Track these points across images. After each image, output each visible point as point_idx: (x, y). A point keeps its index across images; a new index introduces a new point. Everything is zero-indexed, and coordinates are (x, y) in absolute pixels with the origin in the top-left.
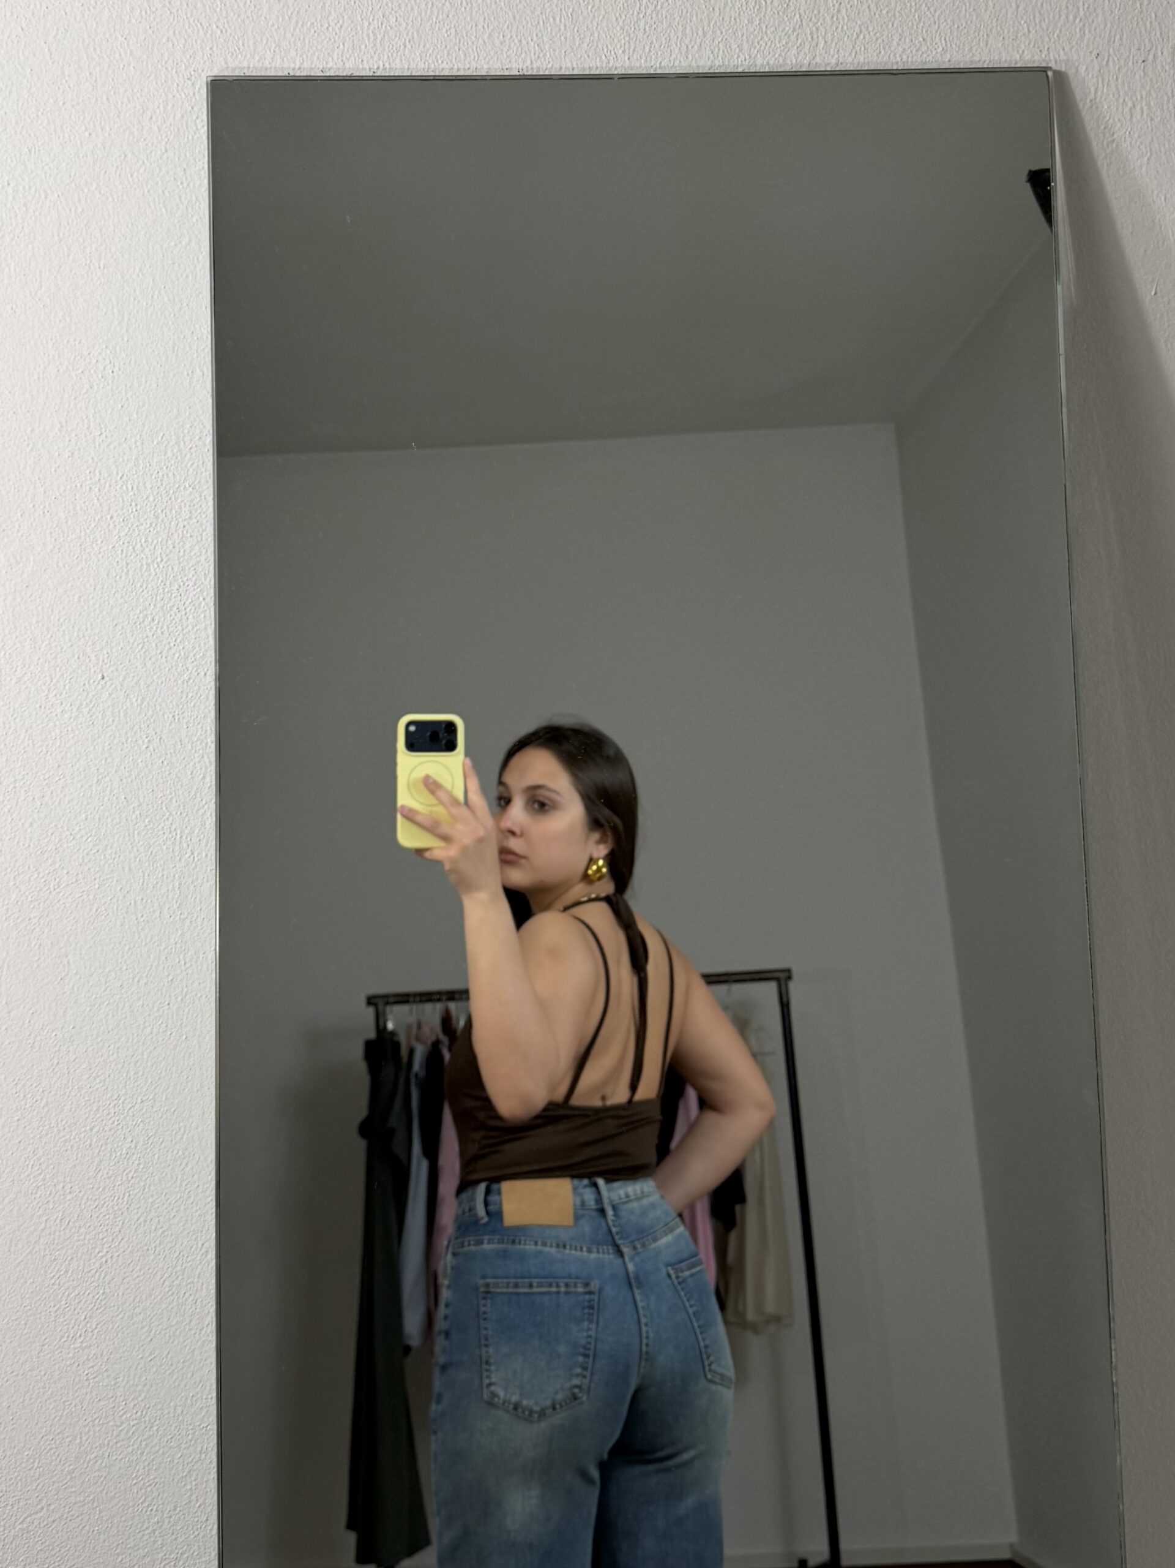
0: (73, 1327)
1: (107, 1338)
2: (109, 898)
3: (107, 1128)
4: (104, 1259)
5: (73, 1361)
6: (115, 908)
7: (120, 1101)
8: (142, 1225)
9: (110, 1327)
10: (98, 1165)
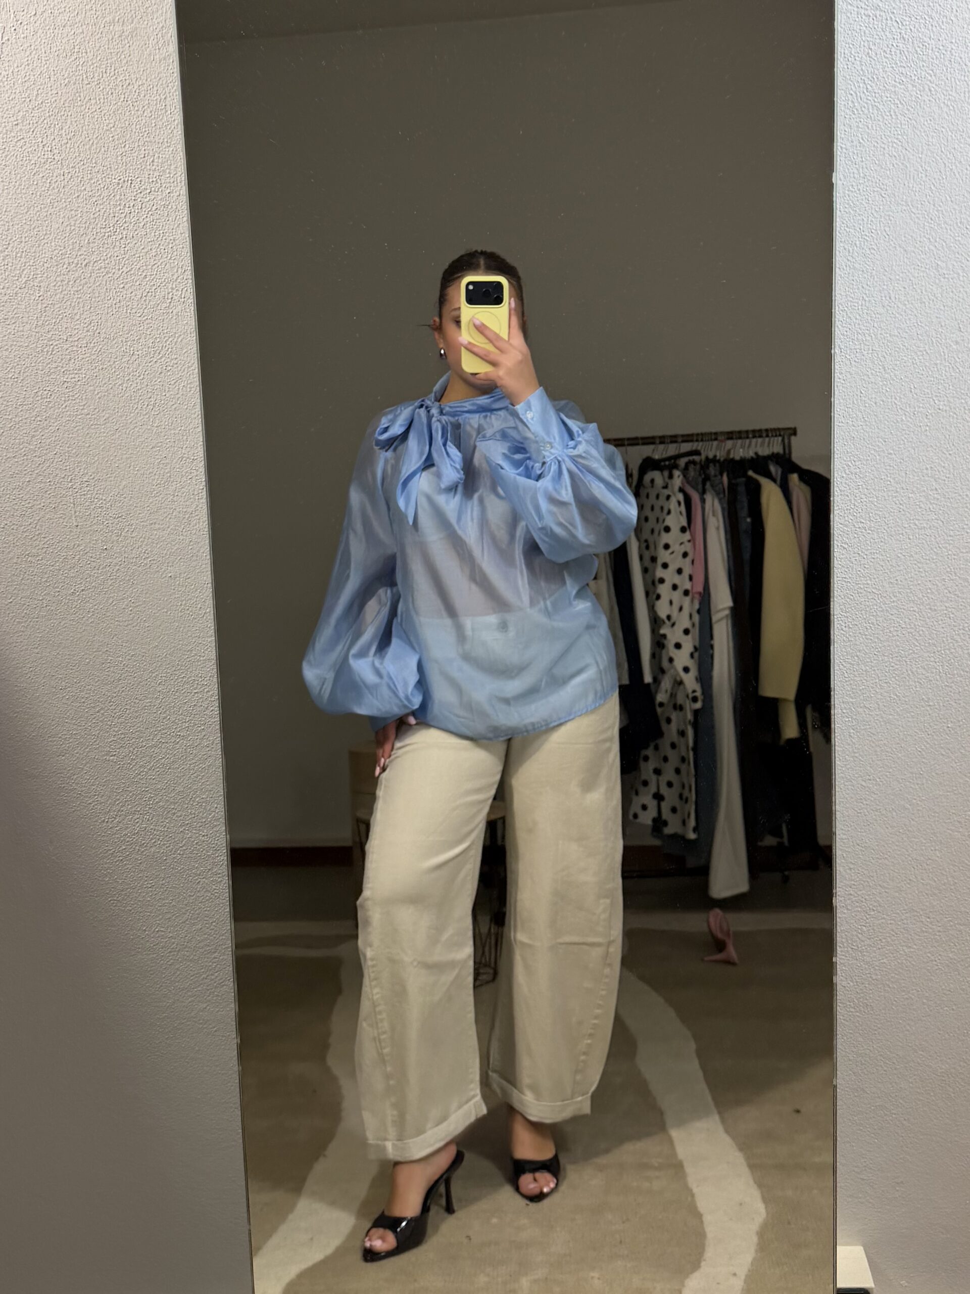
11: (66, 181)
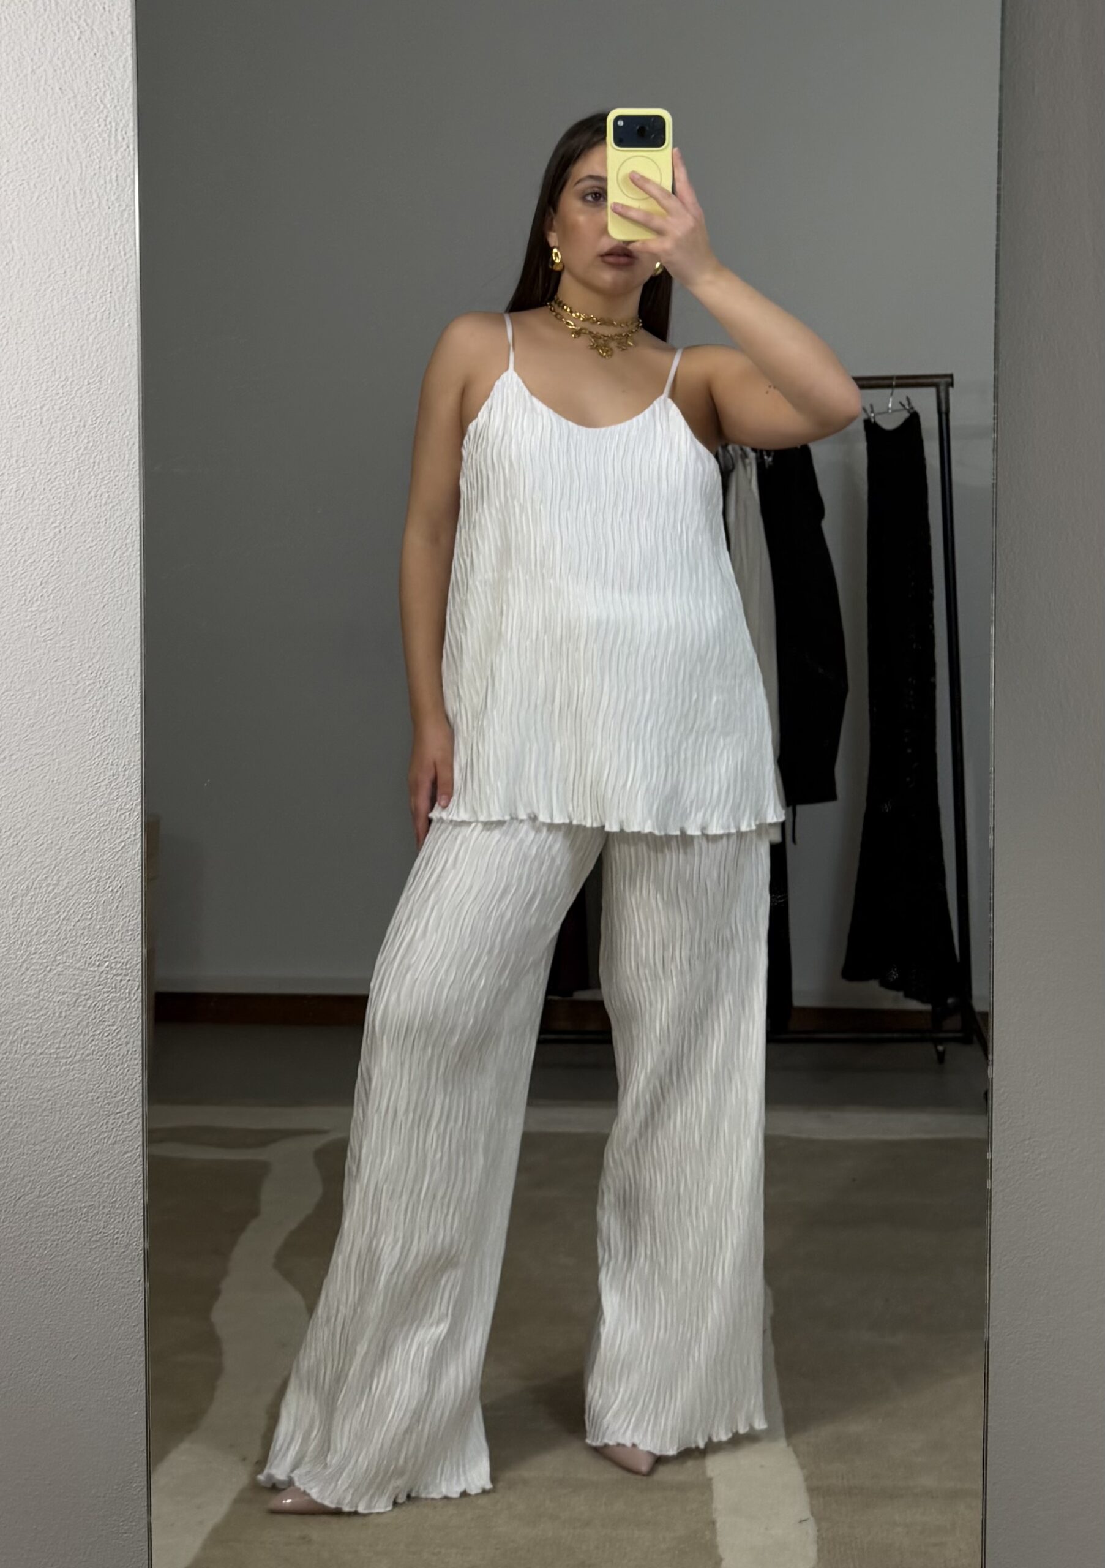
0: (30, 592)
1: (63, 602)
2: (49, 188)
3: (56, 407)
4: (57, 530)
5: (30, 623)
6: (55, 197)
7: (68, 383)
8: (93, 499)
9: (65, 594)
10: (50, 442)
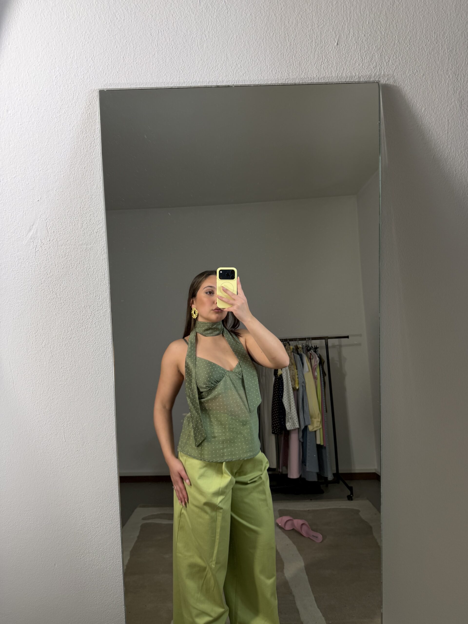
11: (62, 306)
